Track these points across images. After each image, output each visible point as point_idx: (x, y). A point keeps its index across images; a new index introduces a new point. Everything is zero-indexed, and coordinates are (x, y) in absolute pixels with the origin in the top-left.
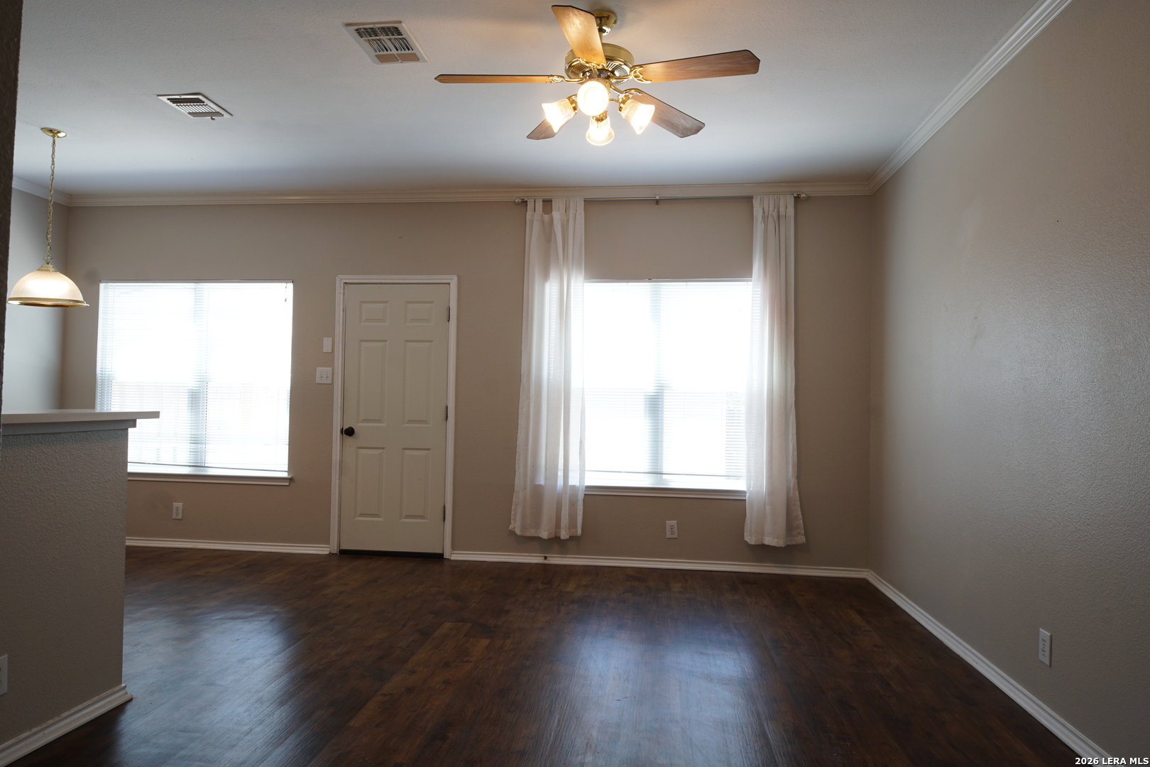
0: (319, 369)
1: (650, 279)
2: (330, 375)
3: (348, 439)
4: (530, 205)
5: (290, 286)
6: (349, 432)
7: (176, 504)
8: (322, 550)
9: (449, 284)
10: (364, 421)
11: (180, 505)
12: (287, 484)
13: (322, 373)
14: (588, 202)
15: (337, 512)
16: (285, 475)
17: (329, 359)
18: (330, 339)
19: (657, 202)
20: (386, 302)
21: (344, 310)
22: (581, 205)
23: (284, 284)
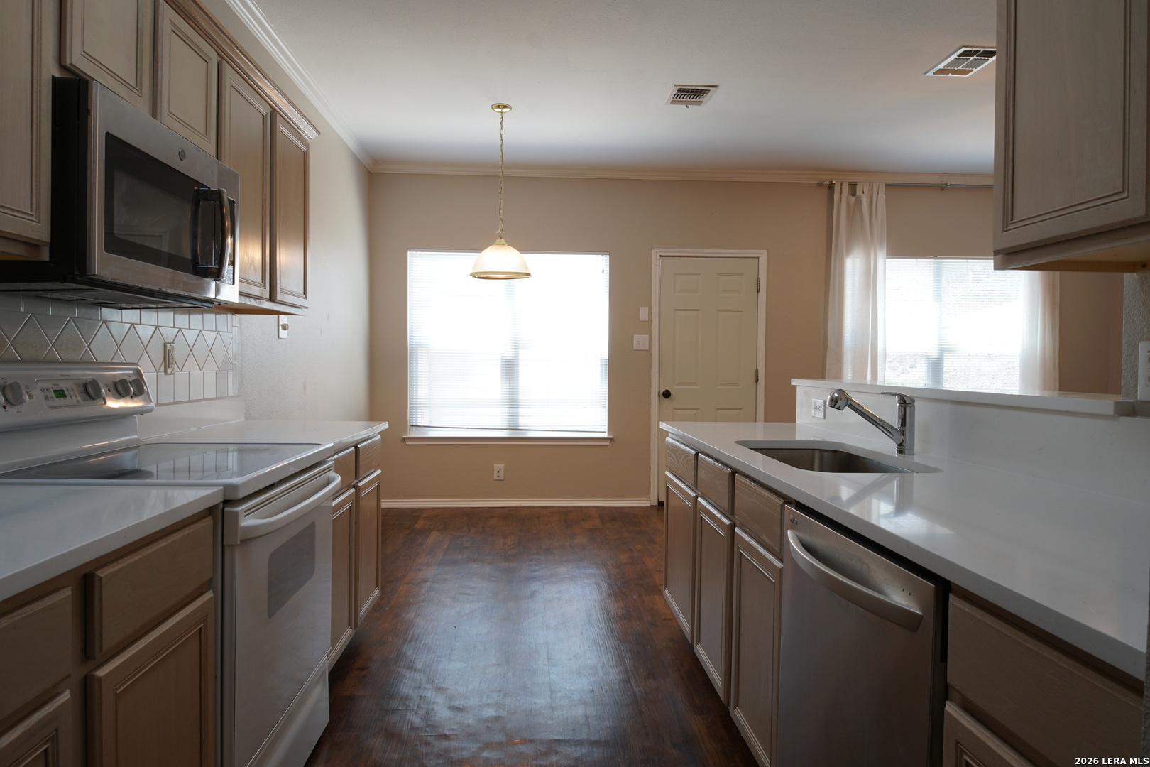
0: (636, 337)
1: (935, 257)
2: (647, 343)
3: (666, 401)
4: (837, 189)
5: (607, 258)
6: (667, 394)
7: (496, 466)
8: (644, 503)
9: (758, 258)
10: (680, 384)
11: (502, 466)
12: (608, 444)
13: (639, 341)
14: (888, 186)
15: (656, 468)
16: (605, 435)
17: (646, 327)
18: (647, 308)
19: (943, 188)
20: (699, 274)
21: (660, 281)
22: (882, 188)
23: (600, 256)
